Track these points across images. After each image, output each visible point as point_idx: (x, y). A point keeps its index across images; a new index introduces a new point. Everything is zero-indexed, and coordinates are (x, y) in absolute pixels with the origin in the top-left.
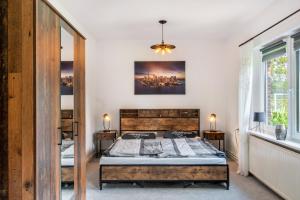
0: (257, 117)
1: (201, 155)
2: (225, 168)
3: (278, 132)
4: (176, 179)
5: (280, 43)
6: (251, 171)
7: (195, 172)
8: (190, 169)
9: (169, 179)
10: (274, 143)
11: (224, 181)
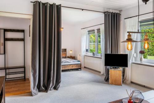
0: (87, 50)
1: (74, 62)
2: (80, 65)
3: (93, 54)
4: (67, 69)
5: (94, 31)
6: (85, 66)
7: (73, 66)
8: (71, 66)
9: (66, 69)
10: (92, 57)
11: (79, 69)
